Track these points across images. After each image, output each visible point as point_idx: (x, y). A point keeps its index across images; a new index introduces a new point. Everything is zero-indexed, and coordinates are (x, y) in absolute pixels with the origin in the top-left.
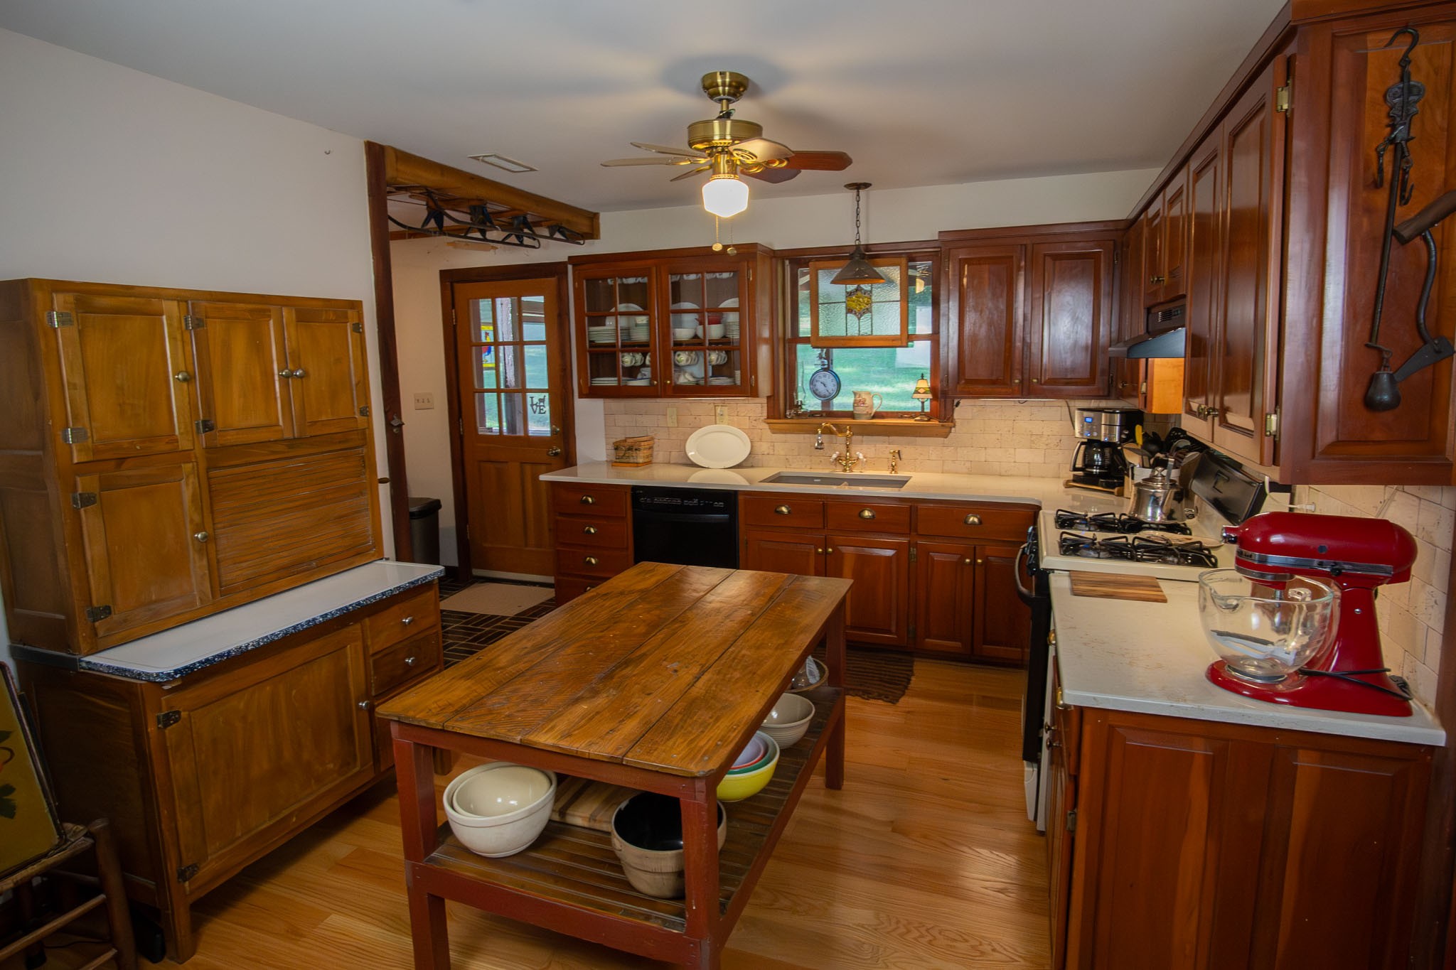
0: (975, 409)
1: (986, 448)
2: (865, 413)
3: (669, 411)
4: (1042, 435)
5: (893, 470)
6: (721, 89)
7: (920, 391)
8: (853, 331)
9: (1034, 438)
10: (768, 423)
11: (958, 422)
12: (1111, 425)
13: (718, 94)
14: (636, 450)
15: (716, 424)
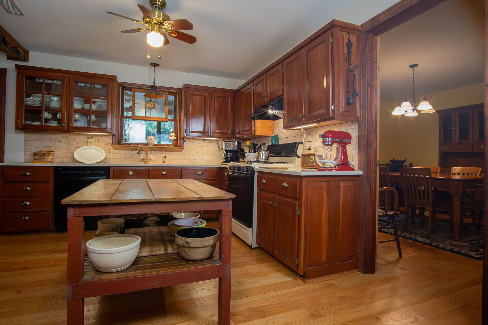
0: (190, 143)
1: (194, 155)
2: (152, 143)
3: (63, 140)
4: (210, 151)
5: (163, 163)
6: (157, 2)
7: (173, 136)
8: (148, 115)
9: (208, 152)
10: (113, 146)
11: (185, 147)
12: (234, 145)
13: (156, 4)
14: (47, 155)
15: (88, 146)
